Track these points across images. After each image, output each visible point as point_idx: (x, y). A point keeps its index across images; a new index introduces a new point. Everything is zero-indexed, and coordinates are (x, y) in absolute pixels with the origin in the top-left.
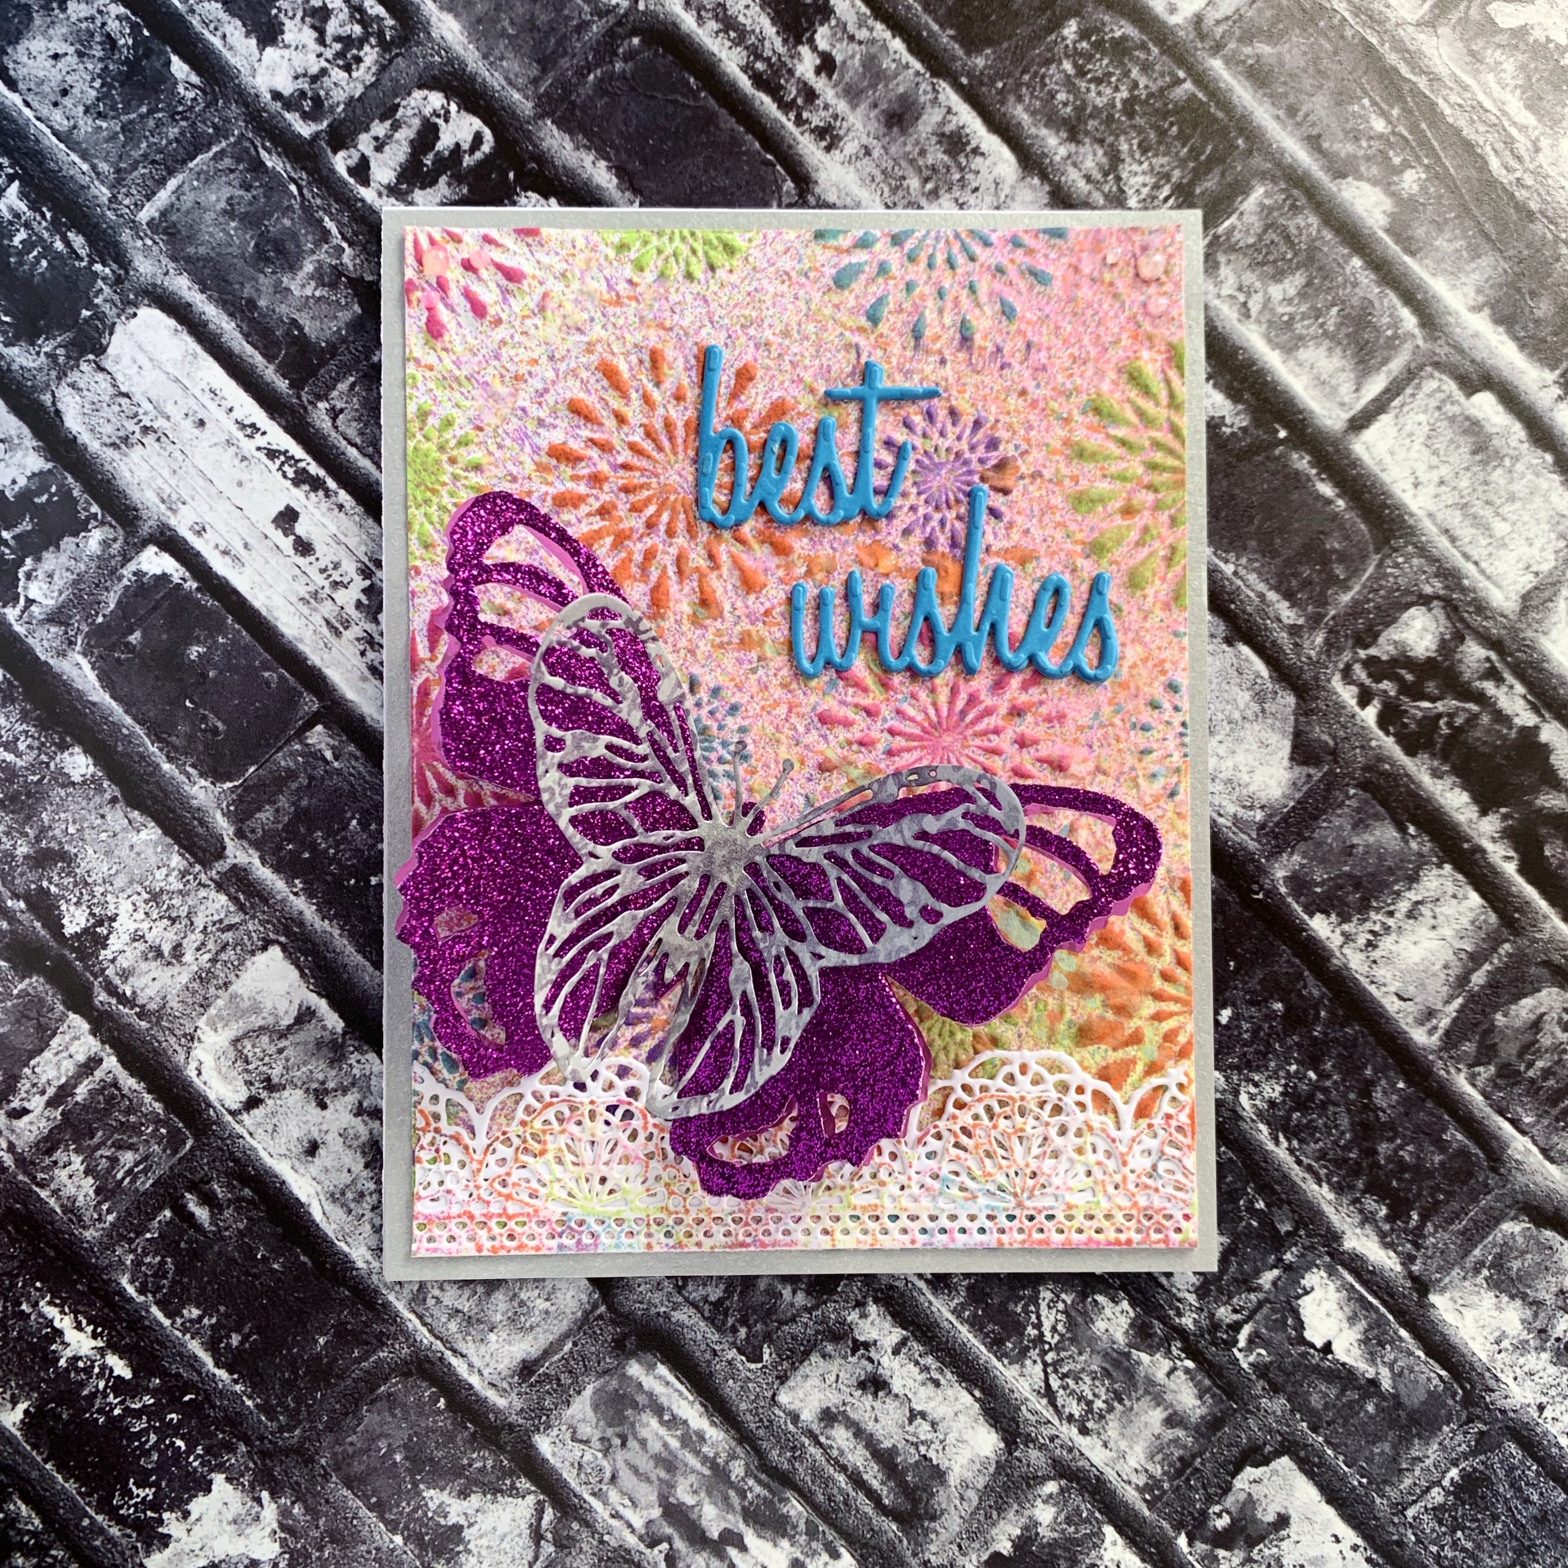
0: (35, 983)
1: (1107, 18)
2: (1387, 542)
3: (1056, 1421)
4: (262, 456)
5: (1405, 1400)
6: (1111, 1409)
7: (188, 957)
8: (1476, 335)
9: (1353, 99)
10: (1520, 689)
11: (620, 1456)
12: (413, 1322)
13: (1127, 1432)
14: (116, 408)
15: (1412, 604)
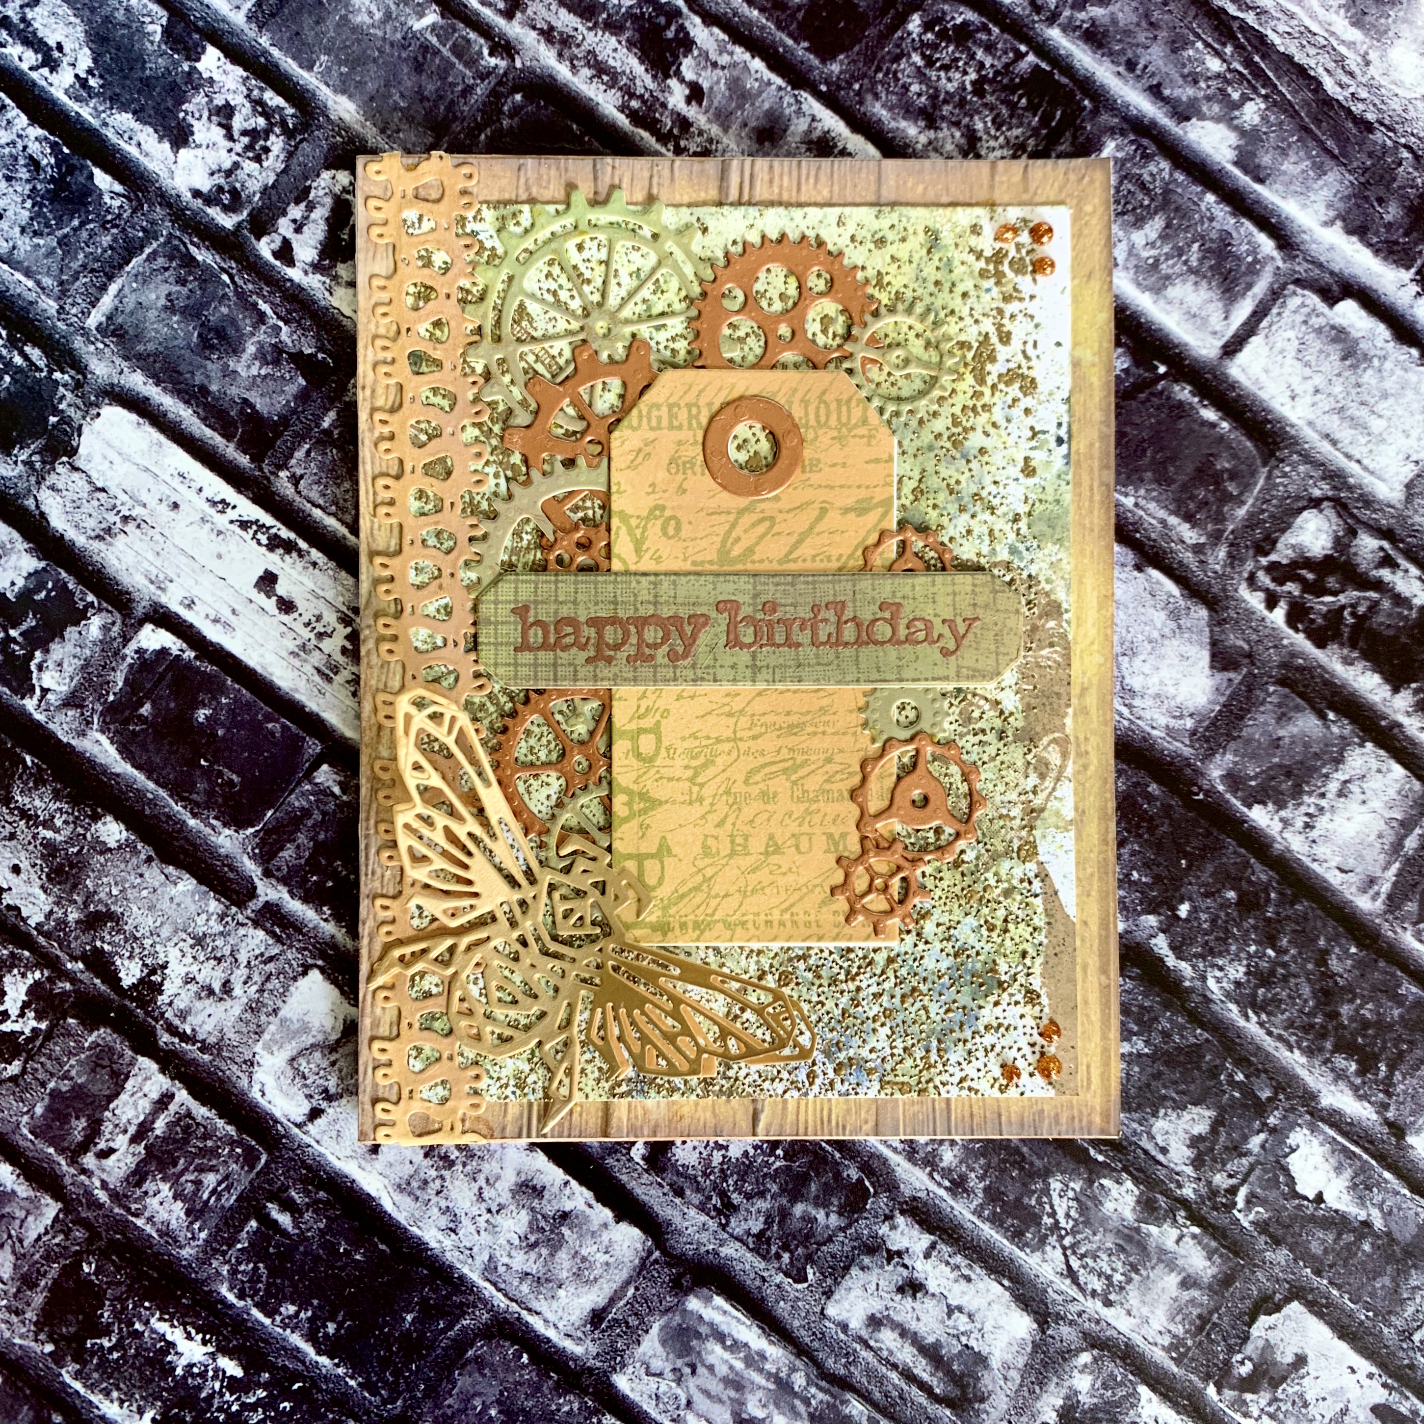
0: (102, 1035)
1: (946, 7)
2: (1272, 454)
3: (1080, 1297)
4: (235, 528)
5: (1397, 1235)
6: (1129, 1281)
7: (238, 991)
8: (1331, 248)
9: (1187, 44)
10: (1414, 571)
11: (692, 1383)
12: (488, 1290)
13: (1148, 1299)
14: (95, 503)
15: (1304, 508)
